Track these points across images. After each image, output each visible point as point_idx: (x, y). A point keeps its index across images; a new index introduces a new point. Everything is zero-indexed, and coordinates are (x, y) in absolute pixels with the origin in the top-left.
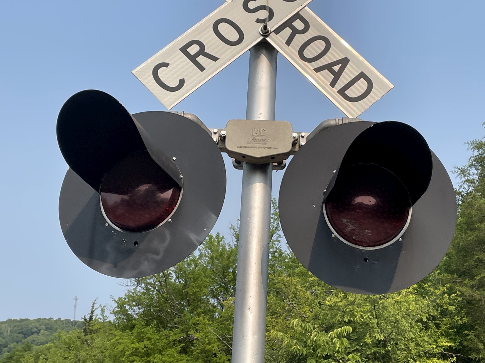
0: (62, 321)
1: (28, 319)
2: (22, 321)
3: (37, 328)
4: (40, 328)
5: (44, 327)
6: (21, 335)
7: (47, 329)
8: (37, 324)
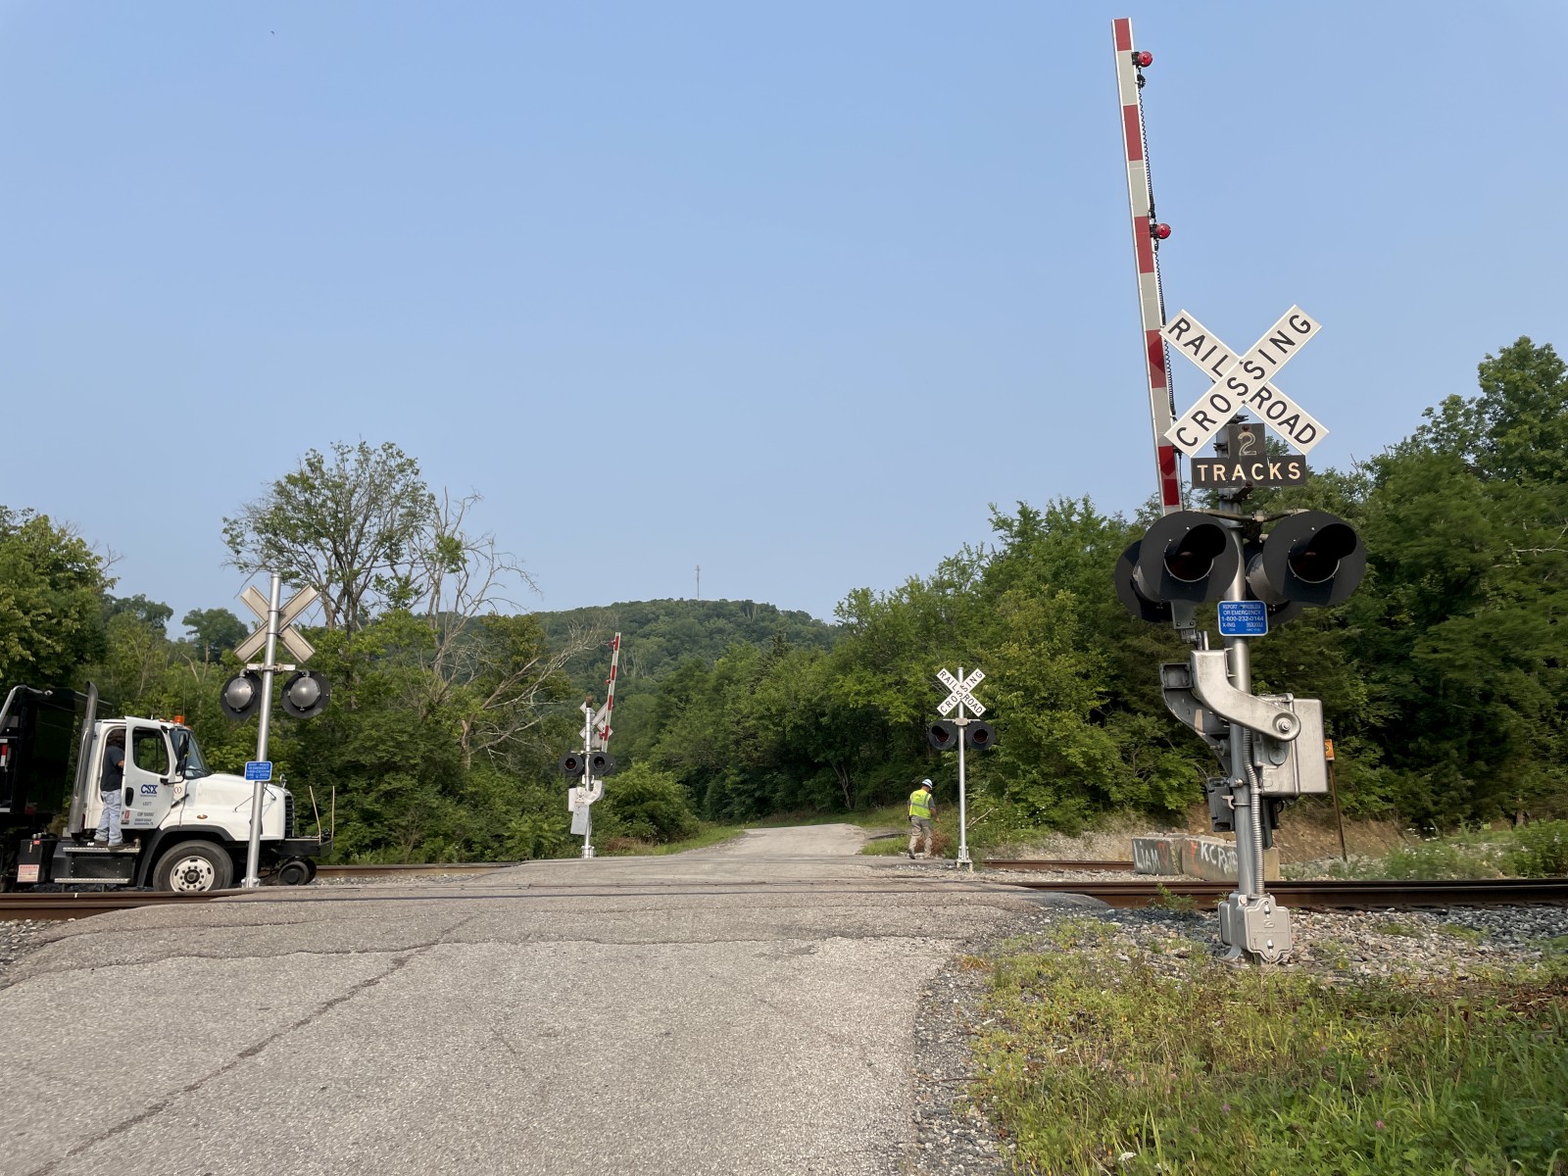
0: (686, 603)
1: (639, 602)
2: (632, 604)
3: (653, 613)
4: (658, 613)
5: (663, 612)
6: (635, 625)
7: (667, 614)
8: (654, 609)
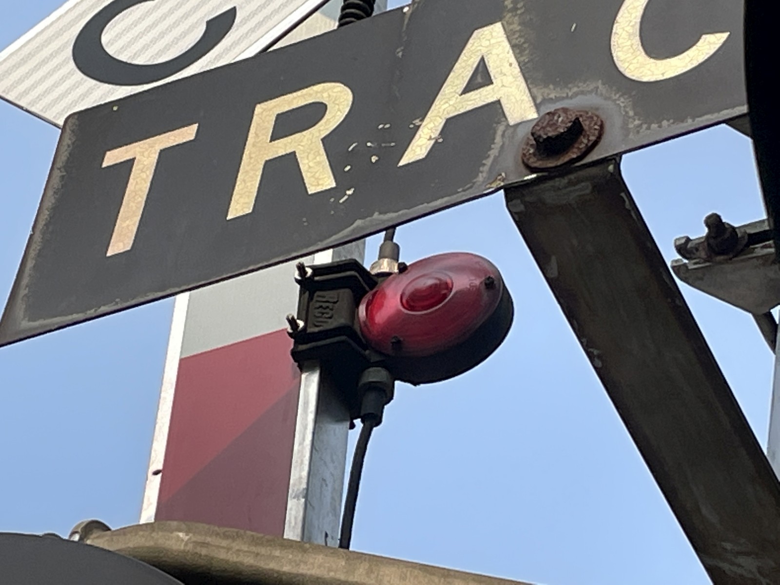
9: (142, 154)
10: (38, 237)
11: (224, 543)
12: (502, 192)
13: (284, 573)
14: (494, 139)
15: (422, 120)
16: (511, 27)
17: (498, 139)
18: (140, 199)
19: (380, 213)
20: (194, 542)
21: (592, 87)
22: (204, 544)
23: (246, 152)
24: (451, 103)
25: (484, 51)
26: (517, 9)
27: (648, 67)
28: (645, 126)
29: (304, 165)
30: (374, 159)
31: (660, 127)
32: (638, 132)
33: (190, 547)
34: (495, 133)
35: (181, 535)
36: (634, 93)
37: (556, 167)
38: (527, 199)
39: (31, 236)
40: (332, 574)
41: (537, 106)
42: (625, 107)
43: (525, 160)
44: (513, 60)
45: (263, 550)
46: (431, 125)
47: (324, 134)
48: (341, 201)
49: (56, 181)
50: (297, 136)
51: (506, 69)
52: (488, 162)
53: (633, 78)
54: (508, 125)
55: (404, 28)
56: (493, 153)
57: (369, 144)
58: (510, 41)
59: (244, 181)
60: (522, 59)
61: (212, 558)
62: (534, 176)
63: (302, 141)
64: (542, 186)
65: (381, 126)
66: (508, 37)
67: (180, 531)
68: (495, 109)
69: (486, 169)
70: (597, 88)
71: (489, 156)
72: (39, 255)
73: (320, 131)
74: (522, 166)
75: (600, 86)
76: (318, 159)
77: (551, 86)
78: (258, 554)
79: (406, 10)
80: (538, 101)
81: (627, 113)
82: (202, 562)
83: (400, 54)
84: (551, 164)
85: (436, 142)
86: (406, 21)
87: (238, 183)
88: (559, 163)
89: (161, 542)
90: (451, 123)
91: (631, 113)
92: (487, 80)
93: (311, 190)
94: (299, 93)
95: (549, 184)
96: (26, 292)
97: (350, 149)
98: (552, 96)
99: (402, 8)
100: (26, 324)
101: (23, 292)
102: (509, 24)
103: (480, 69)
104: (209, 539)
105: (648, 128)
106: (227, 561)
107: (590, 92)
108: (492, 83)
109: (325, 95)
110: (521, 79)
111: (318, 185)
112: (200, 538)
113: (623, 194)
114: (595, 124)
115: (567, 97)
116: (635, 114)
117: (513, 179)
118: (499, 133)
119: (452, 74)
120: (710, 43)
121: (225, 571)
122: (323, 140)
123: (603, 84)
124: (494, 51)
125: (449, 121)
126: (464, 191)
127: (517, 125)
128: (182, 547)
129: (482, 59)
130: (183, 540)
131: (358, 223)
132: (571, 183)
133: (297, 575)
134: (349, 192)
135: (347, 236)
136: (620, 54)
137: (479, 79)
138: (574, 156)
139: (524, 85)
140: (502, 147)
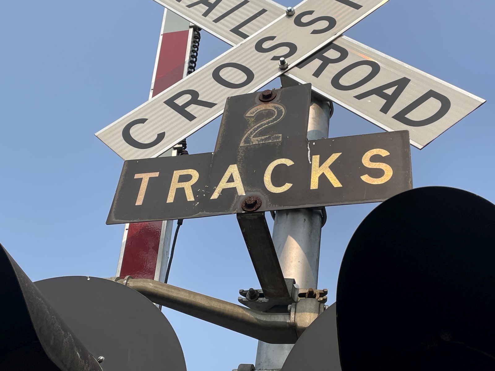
9: (145, 177)
10: (117, 195)
11: (161, 287)
12: (236, 214)
13: (174, 296)
14: (234, 198)
15: (216, 187)
16: (239, 167)
17: (235, 199)
18: (144, 191)
19: (206, 212)
20: (154, 286)
21: (259, 190)
22: (156, 287)
23: (172, 184)
24: (224, 184)
25: (232, 171)
26: (241, 162)
27: (273, 188)
28: (272, 205)
29: (186, 192)
30: (204, 195)
31: (275, 206)
32: (270, 206)
33: (153, 288)
34: (235, 197)
35: (151, 284)
36: (269, 195)
37: (250, 211)
38: (242, 217)
39: (115, 194)
40: (185, 297)
41: (246, 192)
42: (267, 198)
43: (243, 207)
44: (239, 176)
45: (170, 290)
46: (219, 189)
47: (192, 184)
48: (196, 205)
49: (122, 179)
50: (185, 183)
51: (238, 178)
52: (233, 205)
53: (269, 190)
54: (238, 195)
55: (212, 159)
56: (235, 202)
57: (203, 191)
58: (239, 171)
59: (171, 193)
60: (242, 177)
61: (158, 291)
62: (244, 212)
63: (186, 185)
64: (246, 214)
65: (206, 186)
66: (238, 169)
67: (151, 283)
68: (234, 189)
69: (232, 206)
70: (260, 191)
71: (233, 203)
72: (118, 200)
73: (190, 183)
74: (241, 209)
75: (261, 191)
76: (190, 191)
77: (249, 187)
78: (168, 291)
79: (213, 153)
80: (246, 190)
81: (267, 200)
82: (156, 292)
83: (211, 166)
84: (249, 210)
85: (220, 195)
86: (213, 157)
87: (169, 193)
88: (251, 210)
89: (146, 285)
90: (224, 190)
91: (268, 200)
92: (233, 181)
93: (188, 200)
94: (185, 170)
95: (247, 214)
96: (114, 210)
97: (198, 191)
98: (249, 190)
99: (212, 153)
100: (114, 220)
101: (113, 210)
102: (239, 166)
103: (231, 177)
104: (158, 286)
105: (273, 206)
106: (161, 292)
107: (259, 191)
108: (234, 182)
109: (192, 173)
110: (241, 182)
111: (190, 199)
112: (155, 285)
113: (264, 220)
114: (260, 202)
115: (253, 191)
116: (269, 201)
117: (239, 212)
118: (236, 197)
119: (224, 176)
120: (288, 186)
121: (161, 294)
122: (191, 186)
123: (262, 190)
124: (235, 173)
125: (223, 189)
126: (227, 211)
127: (241, 196)
128: (151, 287)
129: (232, 174)
130: (151, 286)
131: (200, 213)
132: (253, 215)
133: (177, 297)
134: (198, 203)
135: (197, 216)
136: (266, 182)
137: (231, 180)
138: (255, 209)
139: (242, 184)
140: (237, 201)
